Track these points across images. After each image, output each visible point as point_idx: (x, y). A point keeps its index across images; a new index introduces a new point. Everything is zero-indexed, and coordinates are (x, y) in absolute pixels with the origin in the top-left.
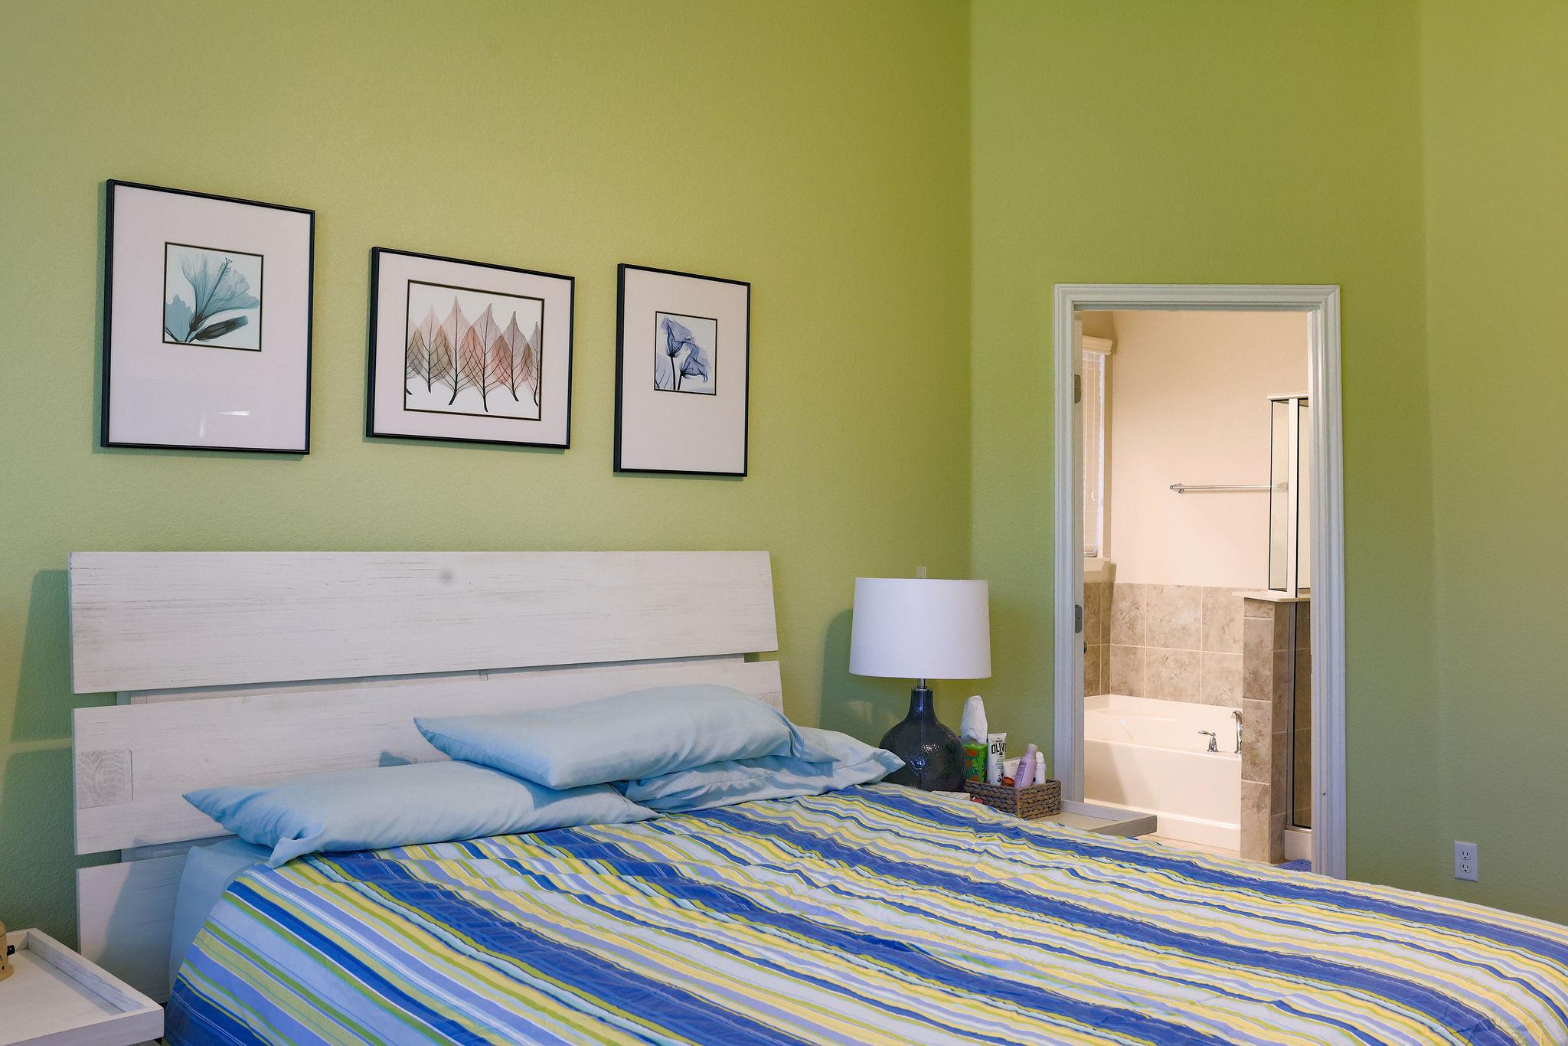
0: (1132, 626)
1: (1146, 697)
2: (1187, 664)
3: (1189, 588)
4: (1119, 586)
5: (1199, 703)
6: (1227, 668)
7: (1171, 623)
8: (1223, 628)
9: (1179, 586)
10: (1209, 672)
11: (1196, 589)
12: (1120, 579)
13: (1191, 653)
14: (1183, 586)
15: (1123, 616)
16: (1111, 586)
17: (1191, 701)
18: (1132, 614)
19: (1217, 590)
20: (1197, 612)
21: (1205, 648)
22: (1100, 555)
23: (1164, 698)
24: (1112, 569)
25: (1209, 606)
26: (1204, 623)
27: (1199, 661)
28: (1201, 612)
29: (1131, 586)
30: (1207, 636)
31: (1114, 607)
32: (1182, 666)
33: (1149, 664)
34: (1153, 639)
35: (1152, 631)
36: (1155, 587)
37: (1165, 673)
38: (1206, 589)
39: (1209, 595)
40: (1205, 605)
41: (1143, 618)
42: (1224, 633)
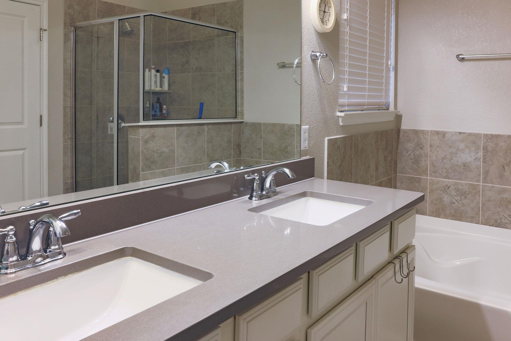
0: (417, 161)
1: (429, 215)
2: (468, 192)
3: (470, 134)
4: (405, 131)
5: (479, 223)
6: (506, 198)
7: (452, 161)
8: (504, 167)
9: (460, 133)
10: (489, 201)
11: (477, 136)
12: (405, 126)
13: (472, 185)
14: (464, 133)
15: (409, 153)
16: (398, 130)
17: (471, 222)
18: (417, 153)
19: (498, 136)
20: (477, 153)
21: (485, 180)
22: (392, 108)
23: (446, 217)
24: (399, 118)
25: (489, 149)
26: (484, 162)
27: (479, 191)
28: (481, 154)
29: (416, 132)
30: (486, 173)
31: (400, 146)
32: (463, 194)
33: (432, 191)
34: (435, 172)
35: (434, 166)
36: (438, 133)
37: (446, 199)
38: (486, 135)
39: (489, 141)
40: (485, 149)
41: (426, 156)
42: (505, 171)
